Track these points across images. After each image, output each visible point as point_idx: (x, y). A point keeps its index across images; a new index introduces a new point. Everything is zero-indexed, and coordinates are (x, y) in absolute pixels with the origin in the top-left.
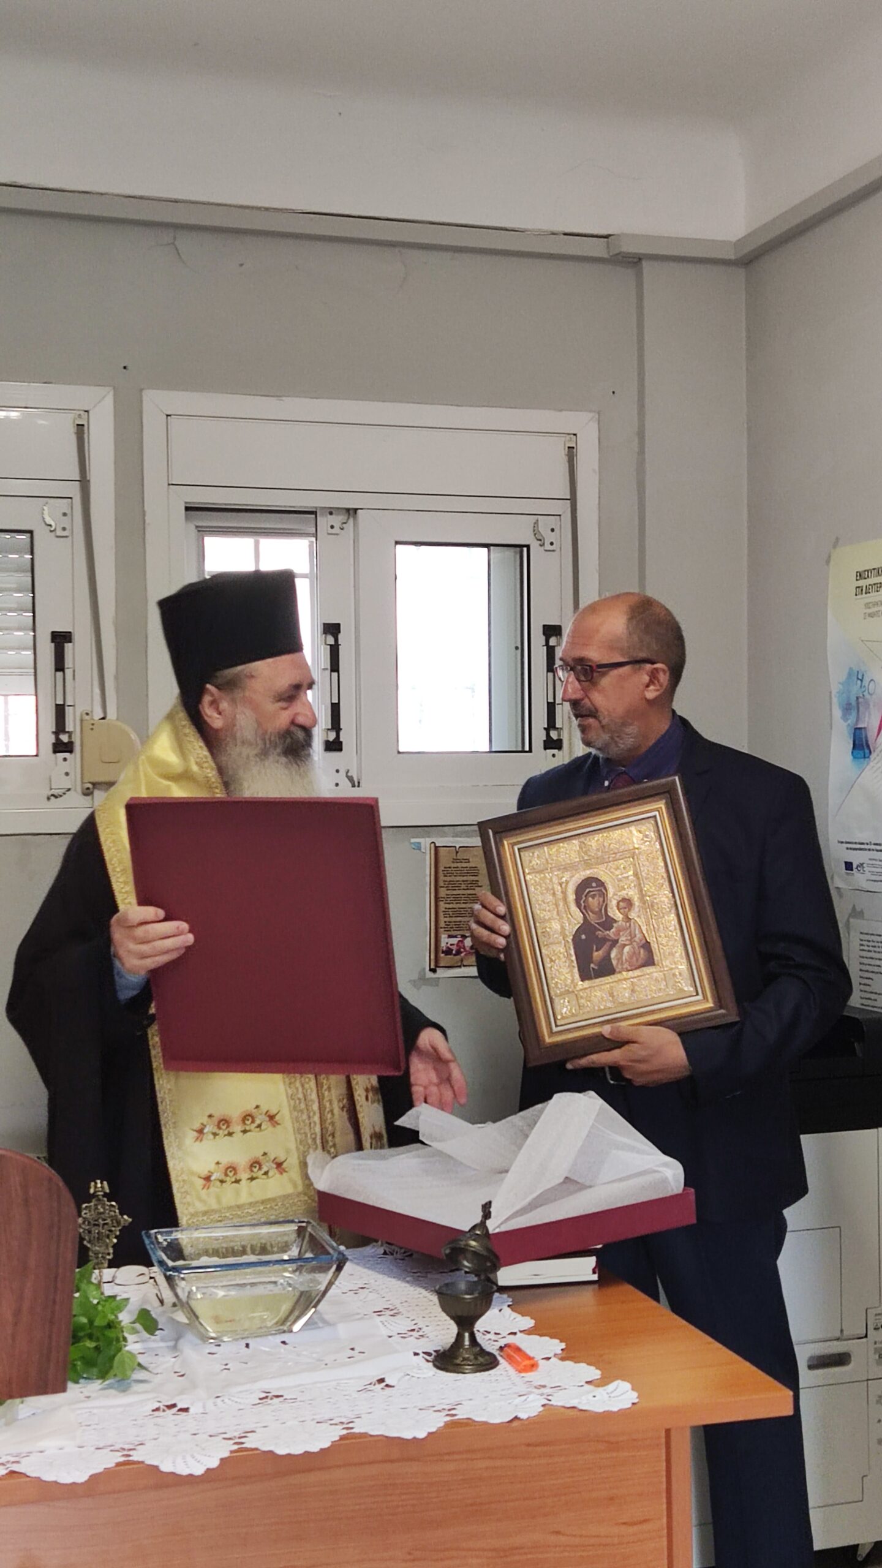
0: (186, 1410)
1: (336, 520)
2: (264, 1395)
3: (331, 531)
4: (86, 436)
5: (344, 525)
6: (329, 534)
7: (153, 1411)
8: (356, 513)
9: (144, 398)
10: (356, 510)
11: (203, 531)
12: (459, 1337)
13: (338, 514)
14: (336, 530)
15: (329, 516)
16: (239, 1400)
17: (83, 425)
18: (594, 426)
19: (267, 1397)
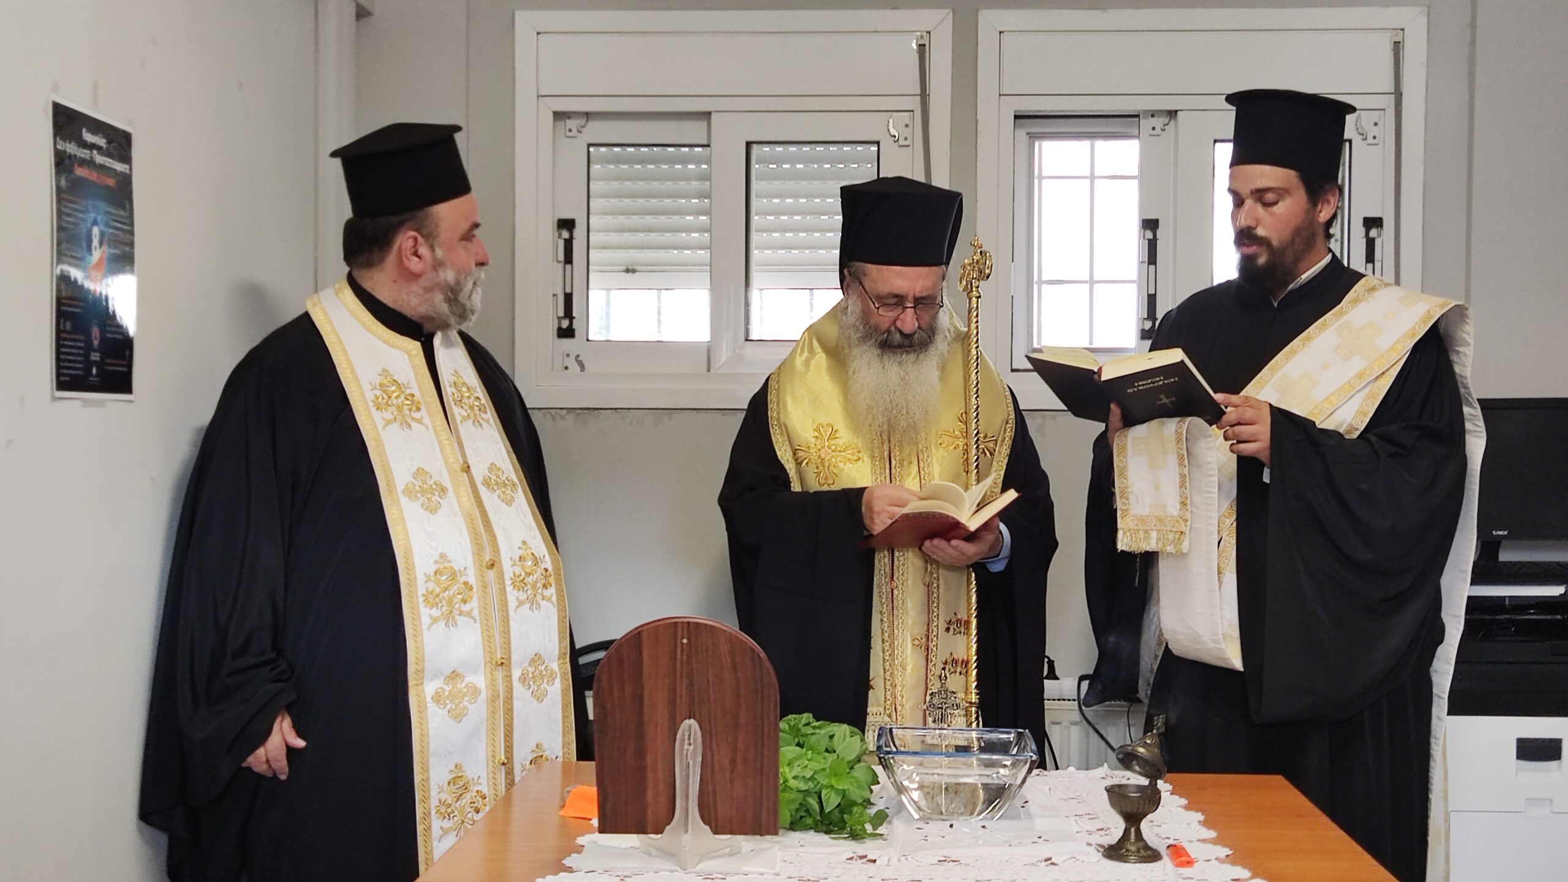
0: (874, 861)
1: (1158, 122)
2: (944, 859)
3: (1153, 132)
4: (927, 55)
5: (1166, 127)
6: (1150, 135)
7: (848, 859)
8: (1176, 114)
9: (980, 17)
10: (1176, 111)
11: (1033, 137)
12: (1126, 832)
13: (1159, 116)
14: (1158, 131)
15: (1151, 119)
16: (920, 860)
17: (924, 45)
18: (1423, 20)
19: (945, 861)
